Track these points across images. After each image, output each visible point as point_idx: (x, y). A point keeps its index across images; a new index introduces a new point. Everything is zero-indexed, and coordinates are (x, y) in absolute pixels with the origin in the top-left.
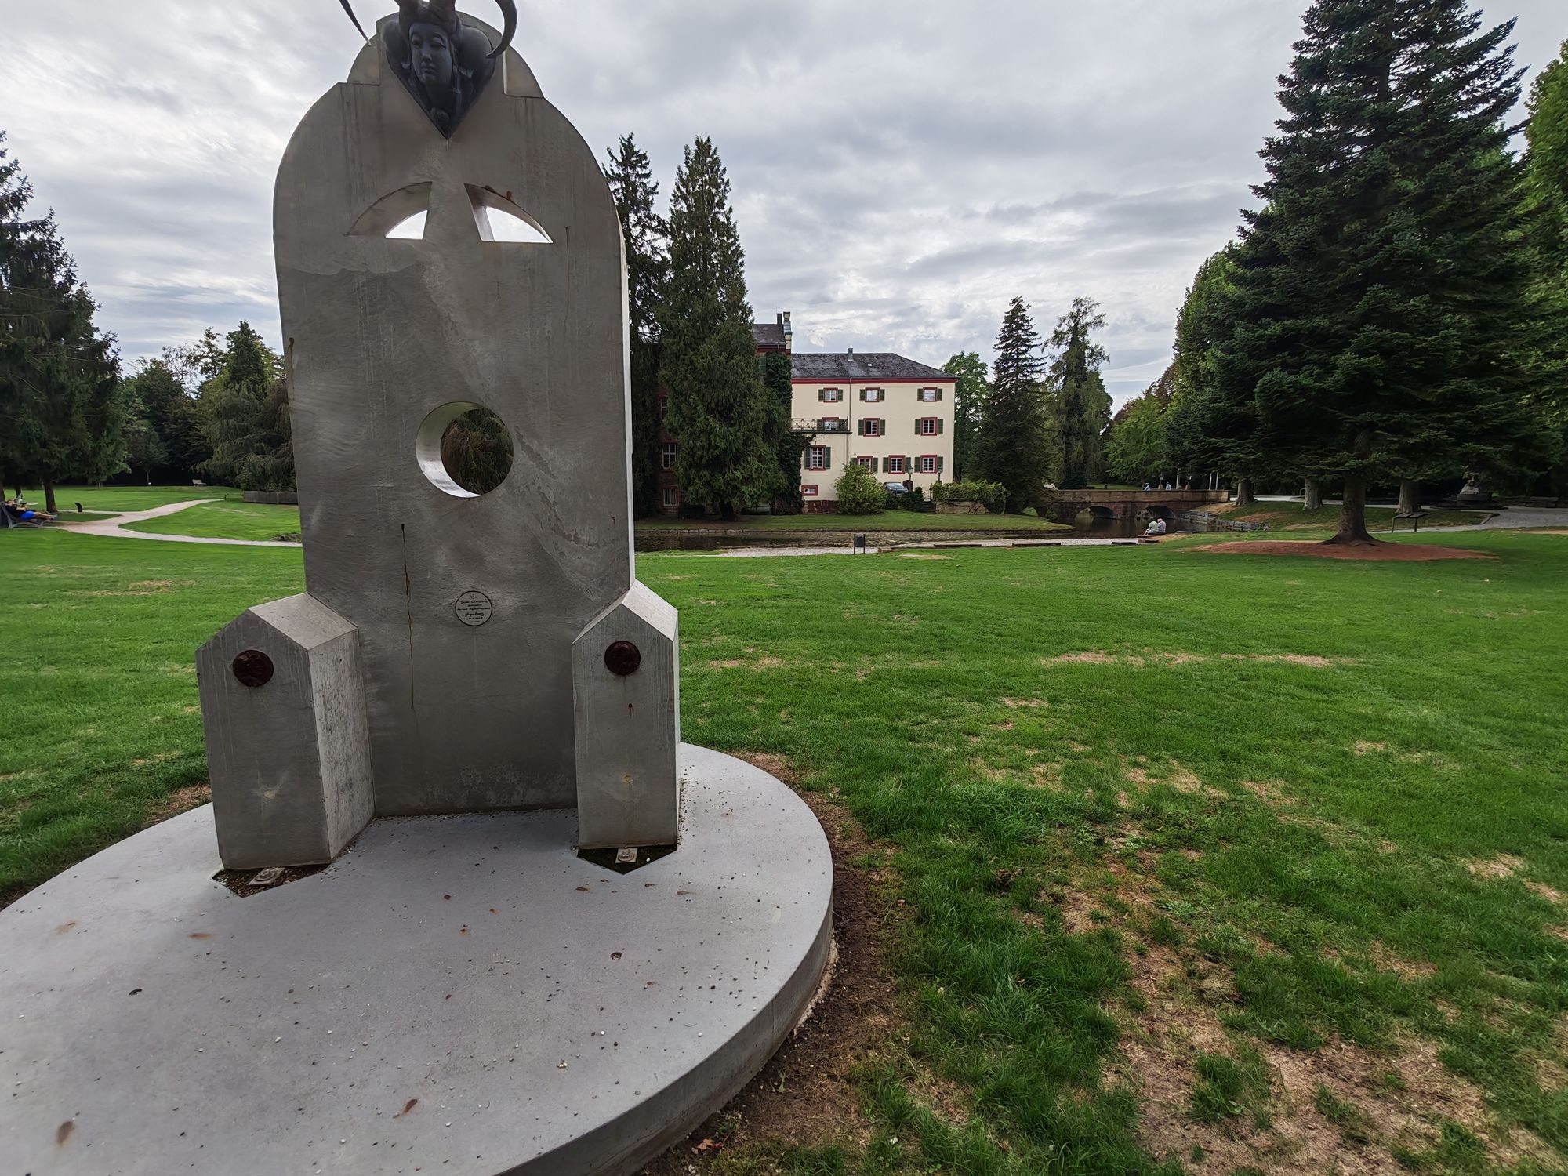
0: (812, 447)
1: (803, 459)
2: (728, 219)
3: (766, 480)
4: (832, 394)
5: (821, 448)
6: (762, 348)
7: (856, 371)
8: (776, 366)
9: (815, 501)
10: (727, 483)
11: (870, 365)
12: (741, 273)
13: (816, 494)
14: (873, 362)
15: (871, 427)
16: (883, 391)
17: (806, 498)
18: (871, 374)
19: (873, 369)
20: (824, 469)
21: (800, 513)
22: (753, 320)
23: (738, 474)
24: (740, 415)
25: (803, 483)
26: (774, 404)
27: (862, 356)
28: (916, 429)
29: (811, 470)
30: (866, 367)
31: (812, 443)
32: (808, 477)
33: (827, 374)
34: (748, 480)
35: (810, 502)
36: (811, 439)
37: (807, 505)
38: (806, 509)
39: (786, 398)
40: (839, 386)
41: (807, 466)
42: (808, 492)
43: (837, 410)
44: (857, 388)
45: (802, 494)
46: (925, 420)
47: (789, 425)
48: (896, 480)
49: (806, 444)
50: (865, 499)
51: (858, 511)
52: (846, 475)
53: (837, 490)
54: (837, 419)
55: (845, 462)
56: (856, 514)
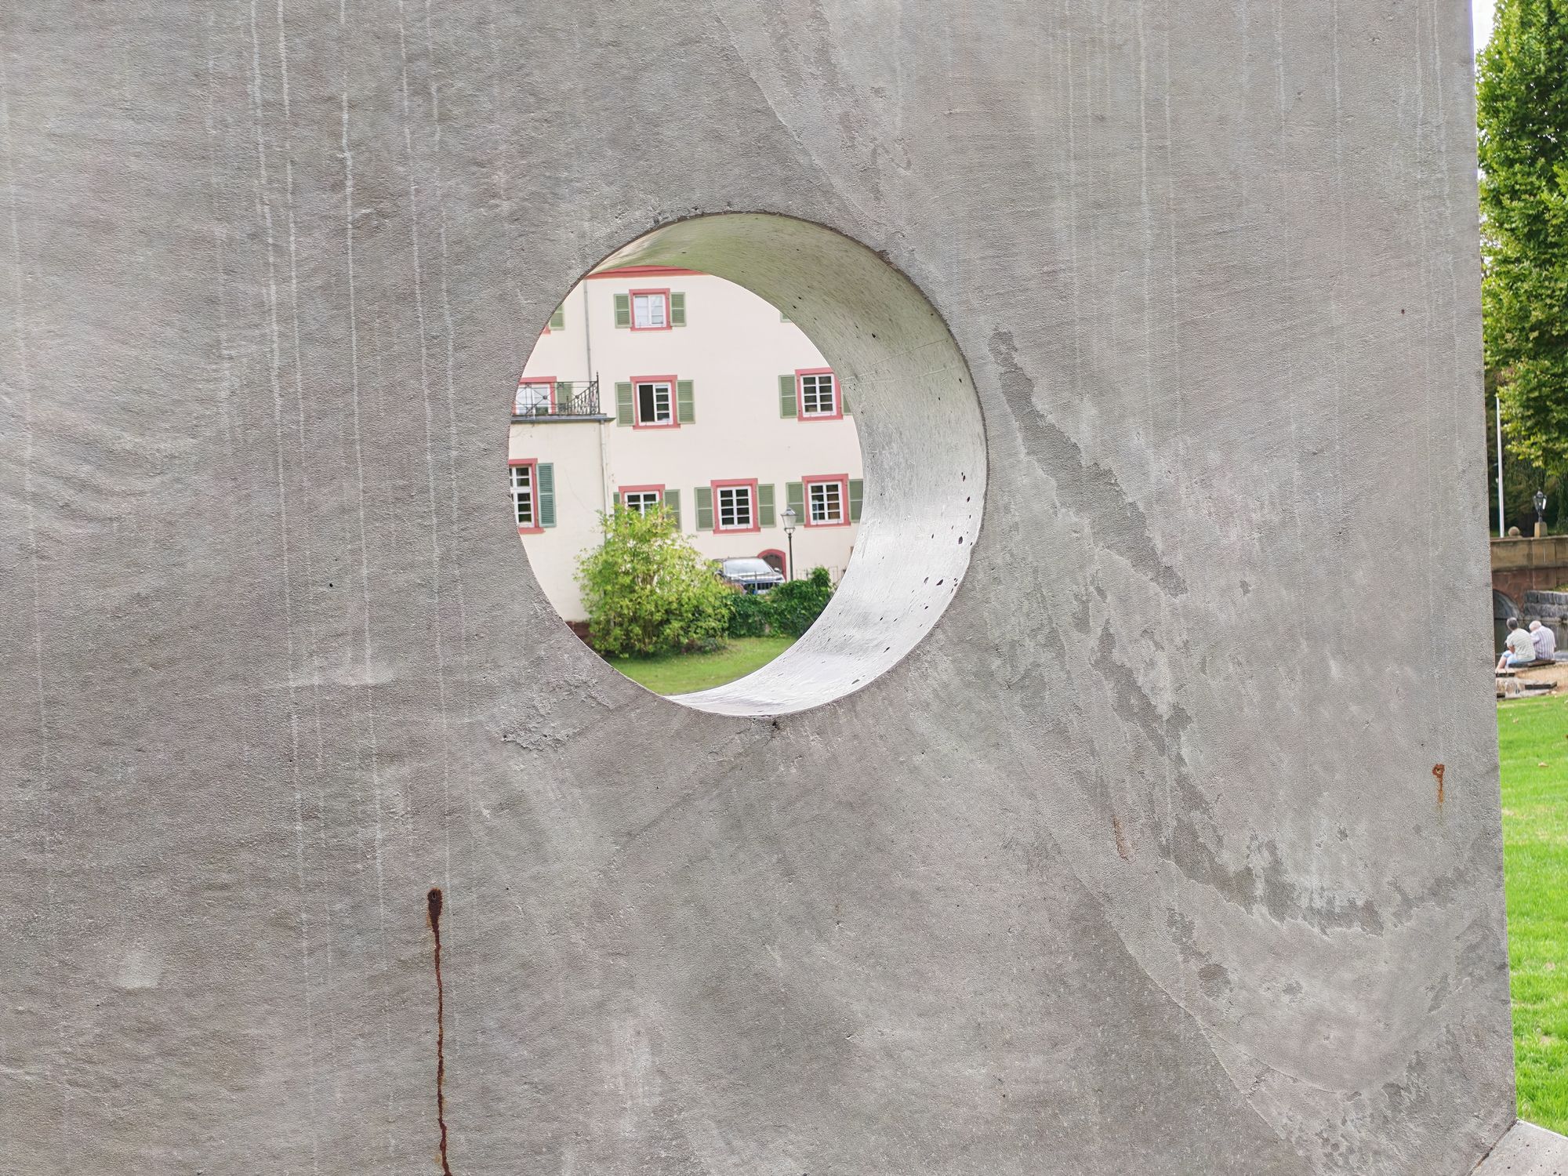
5: (525, 470)
15: (654, 402)
16: (681, 297)
43: (558, 356)
44: (606, 294)
48: (741, 555)
50: (668, 612)
51: (651, 648)
52: (608, 543)
53: (583, 587)
54: (549, 381)
55: (602, 509)
56: (644, 657)
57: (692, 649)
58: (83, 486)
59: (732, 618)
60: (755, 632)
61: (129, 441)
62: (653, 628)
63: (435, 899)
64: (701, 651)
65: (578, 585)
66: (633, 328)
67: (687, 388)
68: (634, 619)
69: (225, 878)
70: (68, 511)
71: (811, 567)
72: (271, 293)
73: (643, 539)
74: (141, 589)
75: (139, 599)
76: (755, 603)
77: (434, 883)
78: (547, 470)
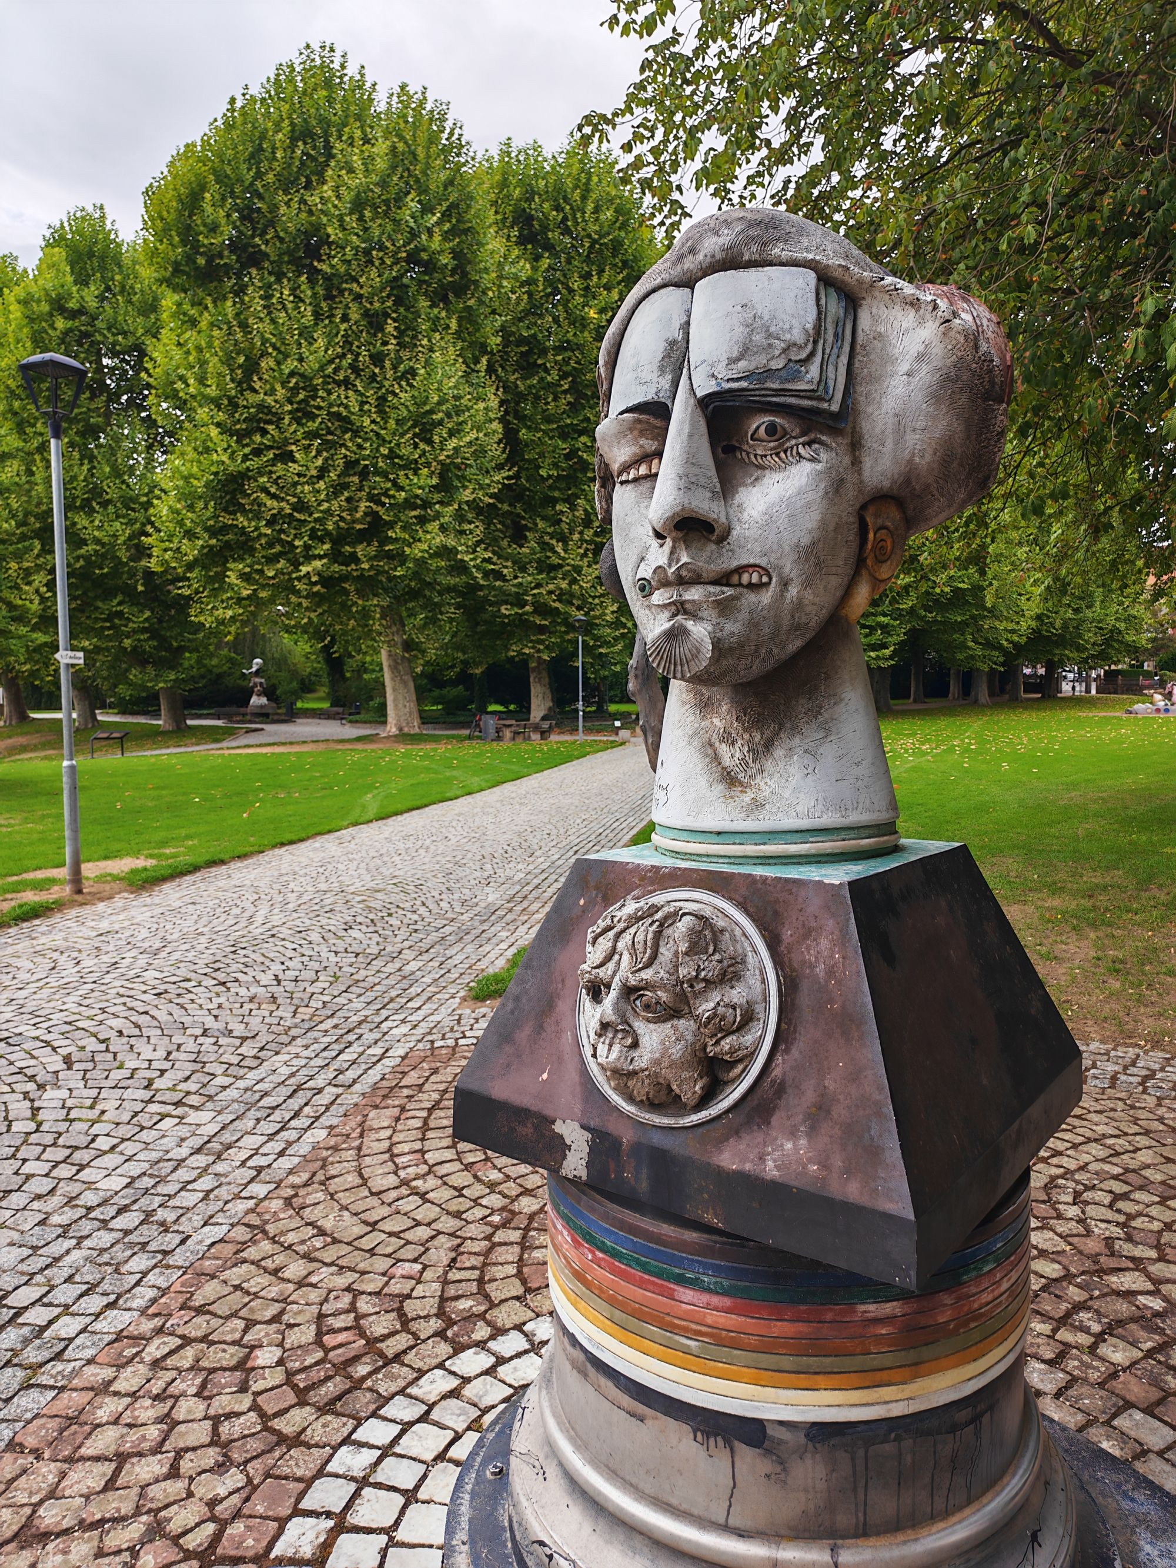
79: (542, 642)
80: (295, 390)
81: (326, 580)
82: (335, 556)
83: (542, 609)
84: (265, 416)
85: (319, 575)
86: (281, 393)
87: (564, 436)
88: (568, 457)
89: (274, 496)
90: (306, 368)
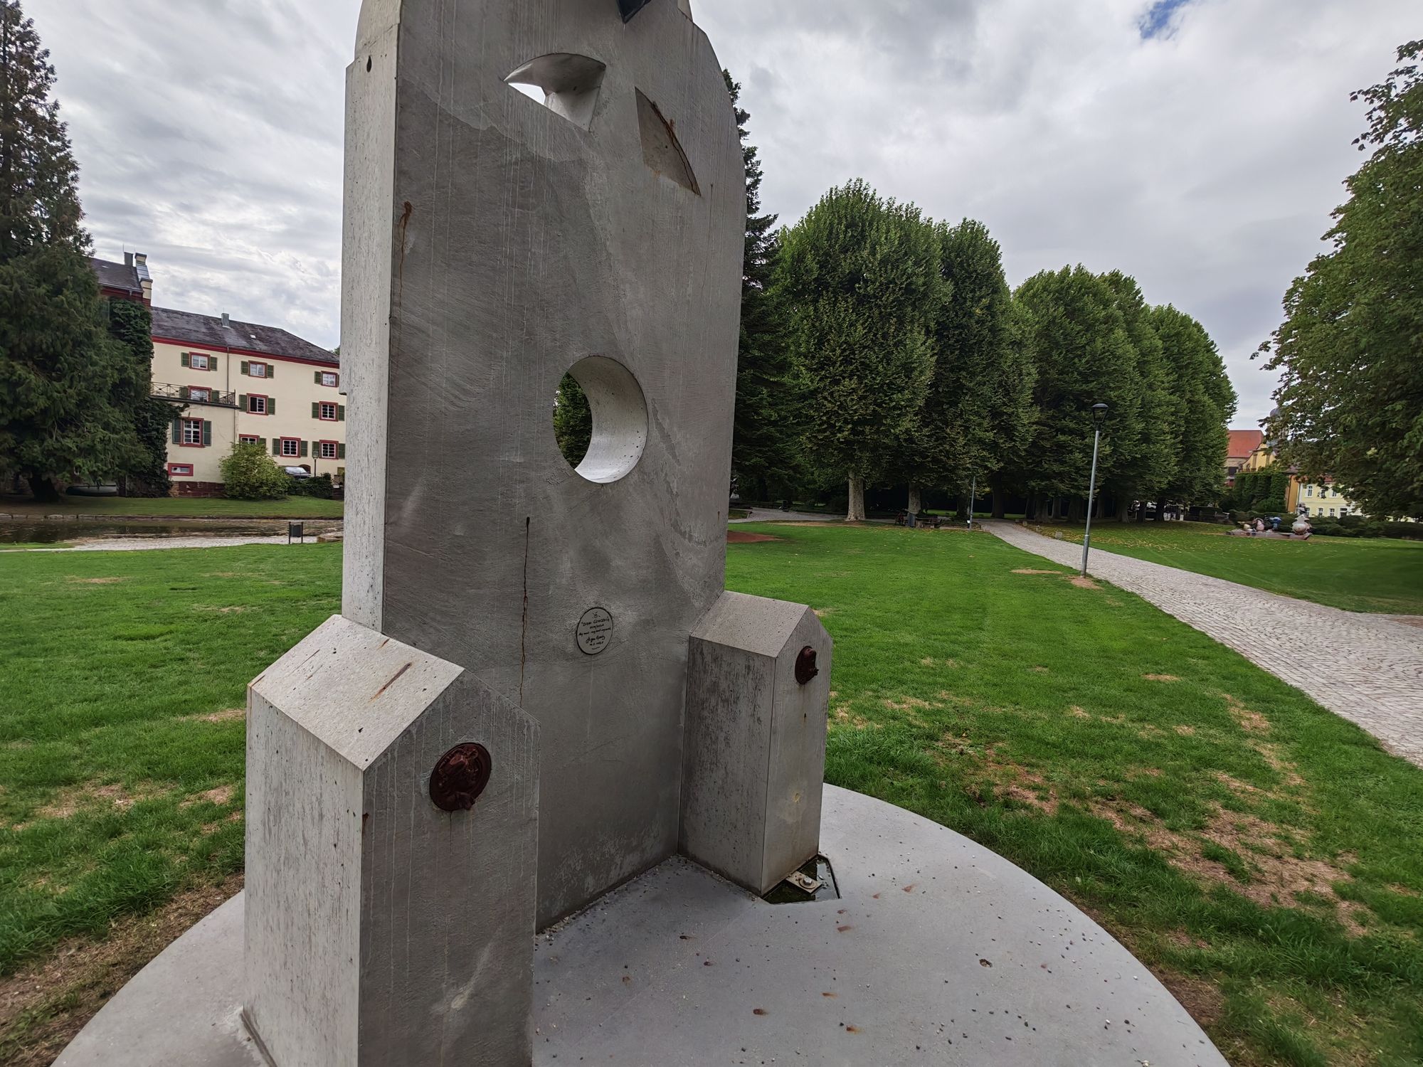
0: (183, 419)
1: (169, 432)
2: (53, 116)
3: (117, 454)
4: (202, 361)
5: (197, 422)
6: (107, 290)
7: (233, 339)
8: (128, 316)
9: (188, 483)
10: (49, 454)
11: (253, 336)
12: (72, 190)
13: (191, 474)
14: (256, 334)
15: (257, 404)
16: (272, 367)
17: (174, 479)
18: (255, 346)
19: (258, 342)
20: (202, 446)
21: (166, 495)
22: (93, 253)
23: (68, 443)
24: (73, 368)
25: (170, 460)
26: (127, 361)
27: (242, 325)
28: (313, 412)
29: (182, 445)
30: (248, 338)
31: (184, 414)
32: (175, 453)
33: (193, 337)
34: (88, 452)
35: (180, 483)
36: (182, 410)
37: (176, 486)
38: (174, 491)
39: (145, 355)
40: (213, 354)
41: (177, 440)
42: (178, 471)
43: (213, 380)
44: (237, 360)
45: (168, 473)
46: (325, 405)
47: (149, 389)
48: (293, 465)
49: (175, 415)
50: (262, 483)
51: (253, 496)
52: (235, 455)
53: (222, 471)
54: (209, 390)
55: (232, 441)
56: (250, 499)
57: (271, 498)
58: (456, 397)
59: (289, 488)
60: (298, 493)
61: (468, 387)
62: (254, 489)
63: (528, 519)
64: (276, 499)
65: (220, 469)
66: (249, 375)
67: (272, 401)
68: (246, 484)
69: (482, 508)
70: (453, 404)
71: (324, 472)
72: (505, 354)
73: (251, 455)
74: (469, 428)
75: (467, 430)
76: (300, 483)
77: (528, 515)
78: (209, 423)
79: (929, 476)
80: (844, 350)
81: (847, 442)
82: (853, 431)
83: (935, 460)
84: (828, 362)
85: (845, 438)
86: (838, 352)
87: (952, 370)
88: (954, 382)
89: (830, 402)
90: (851, 340)
